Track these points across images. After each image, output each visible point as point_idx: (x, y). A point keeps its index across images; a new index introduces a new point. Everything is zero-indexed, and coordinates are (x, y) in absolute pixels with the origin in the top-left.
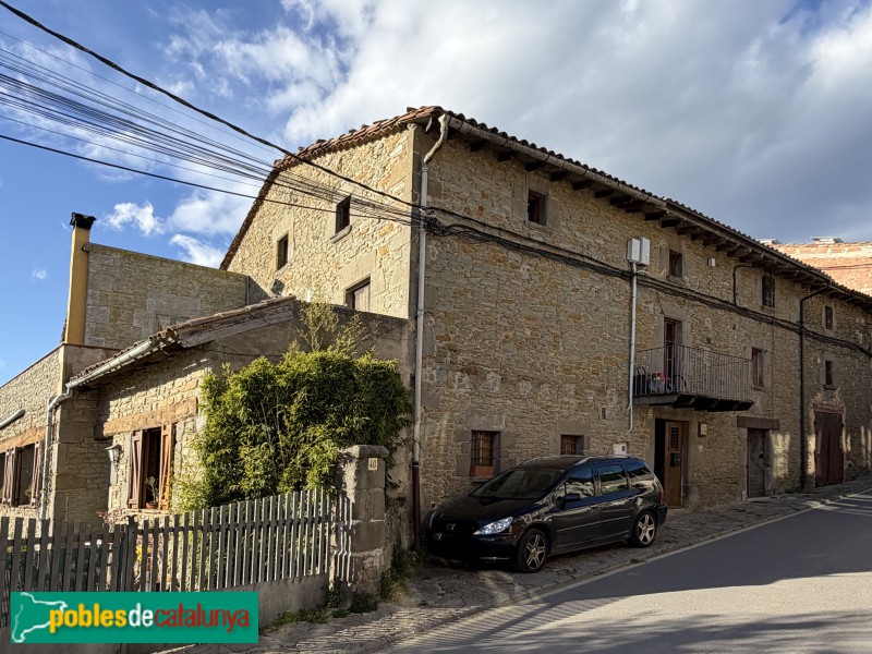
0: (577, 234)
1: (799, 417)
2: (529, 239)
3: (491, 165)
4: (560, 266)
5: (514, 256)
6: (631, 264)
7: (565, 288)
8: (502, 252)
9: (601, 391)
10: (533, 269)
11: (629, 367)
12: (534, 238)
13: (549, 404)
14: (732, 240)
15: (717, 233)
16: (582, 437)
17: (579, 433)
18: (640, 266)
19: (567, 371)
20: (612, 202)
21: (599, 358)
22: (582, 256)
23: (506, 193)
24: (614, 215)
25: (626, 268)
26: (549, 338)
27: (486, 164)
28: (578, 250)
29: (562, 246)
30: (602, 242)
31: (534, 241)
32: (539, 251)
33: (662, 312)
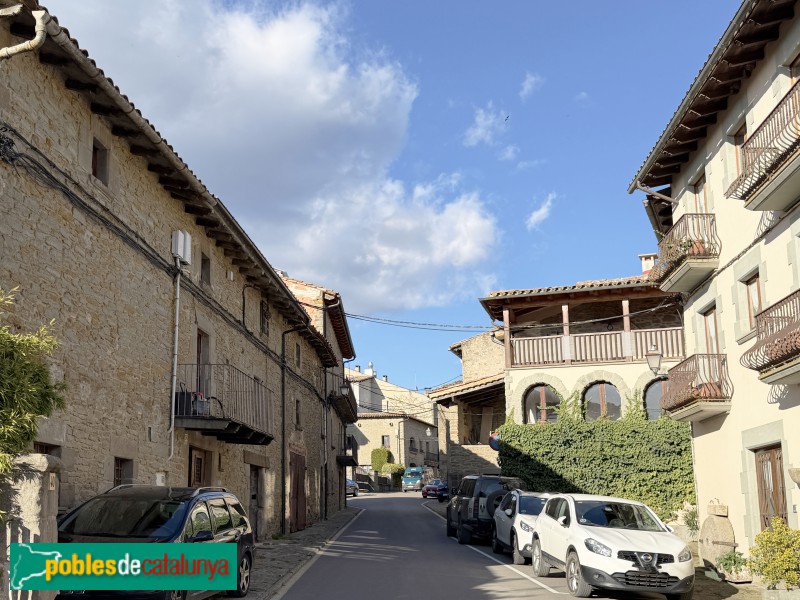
0: (134, 209)
1: (280, 457)
2: (92, 199)
3: (58, 89)
4: (119, 242)
5: (79, 215)
6: (175, 259)
7: (122, 272)
8: (66, 207)
9: (148, 405)
10: (95, 238)
11: (172, 381)
12: (97, 199)
13: (105, 415)
14: (253, 258)
15: (244, 246)
16: (131, 460)
17: (129, 457)
18: (184, 263)
19: (120, 375)
20: (162, 181)
21: (147, 365)
22: (137, 236)
23: (72, 132)
24: (162, 196)
25: (171, 262)
26: (107, 330)
27: (54, 86)
28: (133, 227)
29: (121, 217)
30: (152, 224)
31: (98, 203)
32: (102, 219)
33: (196, 322)
